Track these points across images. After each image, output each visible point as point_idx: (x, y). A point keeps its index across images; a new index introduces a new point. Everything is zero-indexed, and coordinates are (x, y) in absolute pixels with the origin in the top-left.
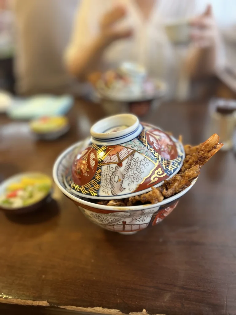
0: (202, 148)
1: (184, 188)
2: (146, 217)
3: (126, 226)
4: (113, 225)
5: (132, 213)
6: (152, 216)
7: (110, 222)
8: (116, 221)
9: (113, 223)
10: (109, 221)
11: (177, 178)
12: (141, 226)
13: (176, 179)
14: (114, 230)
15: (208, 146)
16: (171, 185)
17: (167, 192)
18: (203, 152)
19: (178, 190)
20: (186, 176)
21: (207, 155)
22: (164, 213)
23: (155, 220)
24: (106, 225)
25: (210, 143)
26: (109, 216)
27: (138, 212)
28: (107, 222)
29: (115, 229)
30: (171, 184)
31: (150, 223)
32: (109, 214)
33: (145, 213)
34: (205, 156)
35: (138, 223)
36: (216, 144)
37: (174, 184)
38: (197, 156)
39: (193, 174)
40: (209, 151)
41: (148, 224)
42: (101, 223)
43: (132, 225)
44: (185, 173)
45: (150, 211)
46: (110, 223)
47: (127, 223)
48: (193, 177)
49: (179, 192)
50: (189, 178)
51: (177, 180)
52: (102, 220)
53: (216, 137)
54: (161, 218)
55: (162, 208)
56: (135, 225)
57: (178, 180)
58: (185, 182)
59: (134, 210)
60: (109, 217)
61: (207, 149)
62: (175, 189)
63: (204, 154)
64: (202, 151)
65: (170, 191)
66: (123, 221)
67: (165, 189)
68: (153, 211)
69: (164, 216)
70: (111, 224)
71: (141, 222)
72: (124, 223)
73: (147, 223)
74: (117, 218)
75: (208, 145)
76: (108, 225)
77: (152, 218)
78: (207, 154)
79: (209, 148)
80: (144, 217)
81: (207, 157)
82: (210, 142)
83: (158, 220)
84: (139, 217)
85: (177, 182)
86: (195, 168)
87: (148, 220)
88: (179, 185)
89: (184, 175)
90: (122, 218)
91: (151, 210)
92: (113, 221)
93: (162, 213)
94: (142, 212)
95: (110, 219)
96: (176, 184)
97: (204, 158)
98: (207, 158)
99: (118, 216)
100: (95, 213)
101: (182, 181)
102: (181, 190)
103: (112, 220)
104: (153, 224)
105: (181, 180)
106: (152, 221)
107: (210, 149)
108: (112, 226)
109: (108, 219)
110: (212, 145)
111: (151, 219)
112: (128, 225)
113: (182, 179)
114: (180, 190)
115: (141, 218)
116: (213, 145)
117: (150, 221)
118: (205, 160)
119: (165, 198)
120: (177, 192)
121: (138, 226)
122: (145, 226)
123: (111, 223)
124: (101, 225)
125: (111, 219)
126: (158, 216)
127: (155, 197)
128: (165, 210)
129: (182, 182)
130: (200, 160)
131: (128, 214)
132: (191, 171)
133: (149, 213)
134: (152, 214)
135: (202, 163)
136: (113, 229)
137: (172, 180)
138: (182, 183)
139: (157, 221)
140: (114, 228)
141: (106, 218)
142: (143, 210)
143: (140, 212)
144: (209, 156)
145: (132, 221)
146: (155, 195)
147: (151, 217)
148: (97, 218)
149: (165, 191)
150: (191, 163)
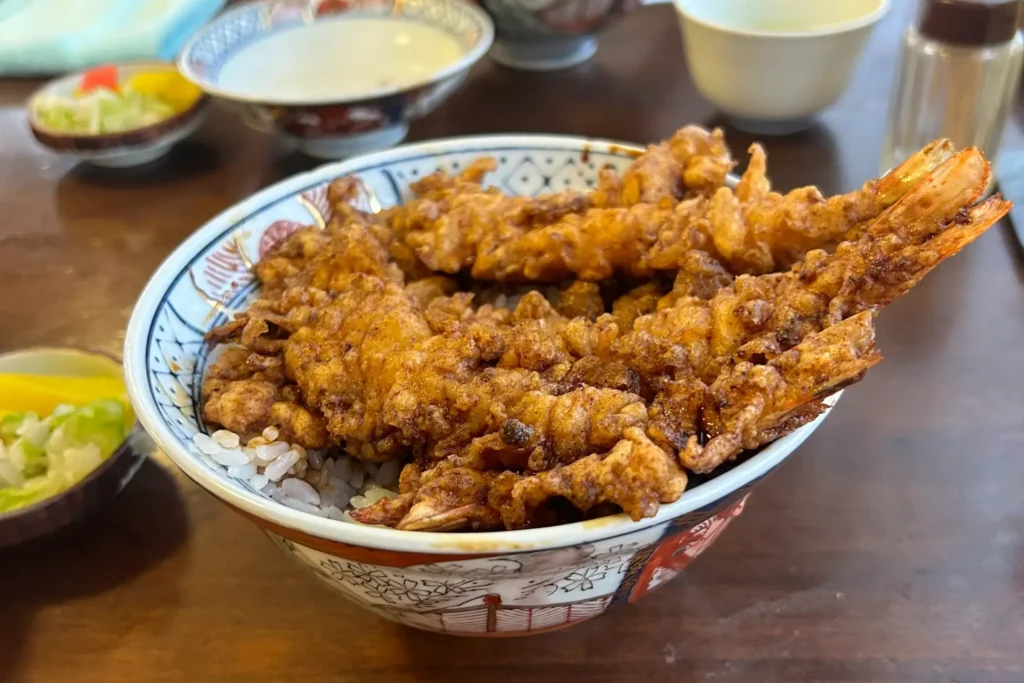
0: (892, 218)
1: (791, 430)
2: (601, 569)
3: (500, 614)
4: (439, 612)
5: (528, 561)
6: (626, 564)
7: (422, 598)
8: (451, 594)
9: (437, 602)
10: (416, 594)
11: (756, 379)
12: (576, 608)
13: (751, 381)
14: (445, 630)
15: (926, 211)
16: (722, 410)
17: (702, 455)
18: (894, 239)
19: (755, 439)
20: (806, 371)
21: (917, 252)
22: (686, 542)
23: (642, 577)
24: (401, 611)
25: (938, 195)
26: (414, 572)
27: (561, 556)
28: (405, 601)
29: (447, 628)
30: (724, 406)
31: (620, 596)
32: (417, 568)
33: (594, 558)
34: (905, 258)
35: (559, 597)
36: (970, 205)
37: (743, 407)
38: (865, 256)
39: (841, 358)
40: (927, 237)
41: (609, 600)
42: (380, 601)
43: (530, 609)
44: (800, 351)
45: (621, 546)
46: (421, 602)
47: (504, 603)
48: (841, 377)
49: (764, 446)
50: (818, 382)
51: (756, 387)
52: (382, 589)
53: (971, 166)
54: (674, 569)
55: (678, 527)
56: (543, 607)
57: (763, 390)
58: (799, 400)
59: (538, 546)
60: (418, 578)
61: (919, 227)
62: (745, 431)
63: (897, 248)
64: (892, 230)
65: (719, 449)
66: (485, 593)
67: (694, 439)
68: (635, 544)
69: (686, 558)
70: (423, 606)
71: (576, 595)
72: (494, 602)
73: (605, 598)
74: (456, 580)
75: (925, 203)
76: (411, 611)
77: (628, 570)
78: (916, 248)
79: (928, 219)
80: (590, 572)
81: (915, 263)
82: (939, 188)
83: (658, 577)
84: (566, 574)
85: (755, 401)
86: (850, 328)
87: (608, 581)
88: (765, 413)
89: (792, 360)
90: (480, 582)
91: (626, 541)
92: (435, 596)
93: (677, 545)
94: (581, 554)
95: (421, 586)
96: (752, 411)
97: (900, 267)
98: (915, 268)
99: (463, 574)
100: (343, 563)
101: (780, 393)
102: (772, 436)
103: (431, 589)
104: (632, 598)
105: (777, 387)
106: (628, 584)
107: (932, 228)
108: (435, 617)
109: (409, 585)
110: (947, 208)
111: (621, 576)
112: (511, 608)
113: (783, 385)
114: (765, 437)
115: (573, 577)
116: (952, 204)
117: (620, 587)
118: (901, 280)
119: (696, 480)
120: (754, 445)
121: (563, 610)
122: (597, 607)
123: (428, 605)
124: (377, 610)
125: (426, 588)
126: (658, 560)
127: (643, 485)
128: (693, 531)
129: (779, 399)
130: (876, 278)
131: (512, 566)
132: (829, 342)
133: (612, 553)
134: (630, 556)
135: (883, 295)
136: (438, 626)
137: (733, 387)
138: (779, 404)
139: (654, 583)
140: (441, 621)
141: (401, 580)
142: (586, 543)
143: (572, 554)
144: (927, 258)
145: (533, 591)
146: (643, 473)
147: (624, 568)
148: (359, 580)
149: (693, 446)
150: (828, 286)
